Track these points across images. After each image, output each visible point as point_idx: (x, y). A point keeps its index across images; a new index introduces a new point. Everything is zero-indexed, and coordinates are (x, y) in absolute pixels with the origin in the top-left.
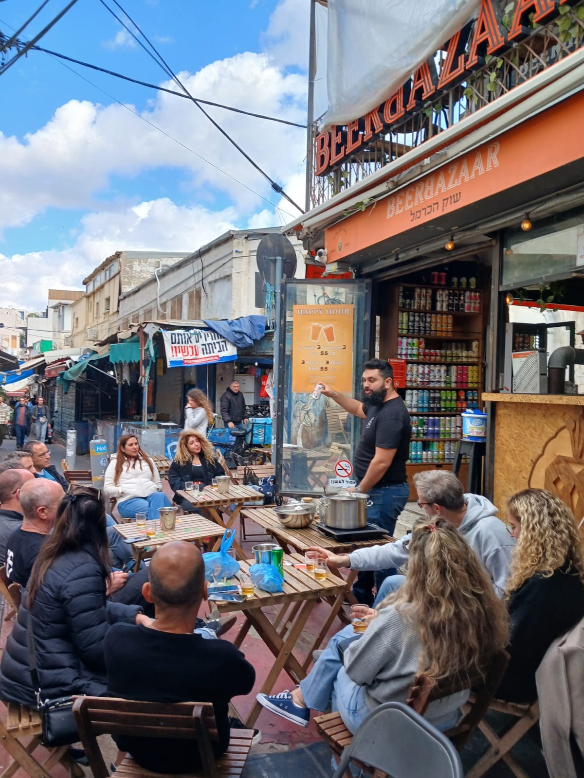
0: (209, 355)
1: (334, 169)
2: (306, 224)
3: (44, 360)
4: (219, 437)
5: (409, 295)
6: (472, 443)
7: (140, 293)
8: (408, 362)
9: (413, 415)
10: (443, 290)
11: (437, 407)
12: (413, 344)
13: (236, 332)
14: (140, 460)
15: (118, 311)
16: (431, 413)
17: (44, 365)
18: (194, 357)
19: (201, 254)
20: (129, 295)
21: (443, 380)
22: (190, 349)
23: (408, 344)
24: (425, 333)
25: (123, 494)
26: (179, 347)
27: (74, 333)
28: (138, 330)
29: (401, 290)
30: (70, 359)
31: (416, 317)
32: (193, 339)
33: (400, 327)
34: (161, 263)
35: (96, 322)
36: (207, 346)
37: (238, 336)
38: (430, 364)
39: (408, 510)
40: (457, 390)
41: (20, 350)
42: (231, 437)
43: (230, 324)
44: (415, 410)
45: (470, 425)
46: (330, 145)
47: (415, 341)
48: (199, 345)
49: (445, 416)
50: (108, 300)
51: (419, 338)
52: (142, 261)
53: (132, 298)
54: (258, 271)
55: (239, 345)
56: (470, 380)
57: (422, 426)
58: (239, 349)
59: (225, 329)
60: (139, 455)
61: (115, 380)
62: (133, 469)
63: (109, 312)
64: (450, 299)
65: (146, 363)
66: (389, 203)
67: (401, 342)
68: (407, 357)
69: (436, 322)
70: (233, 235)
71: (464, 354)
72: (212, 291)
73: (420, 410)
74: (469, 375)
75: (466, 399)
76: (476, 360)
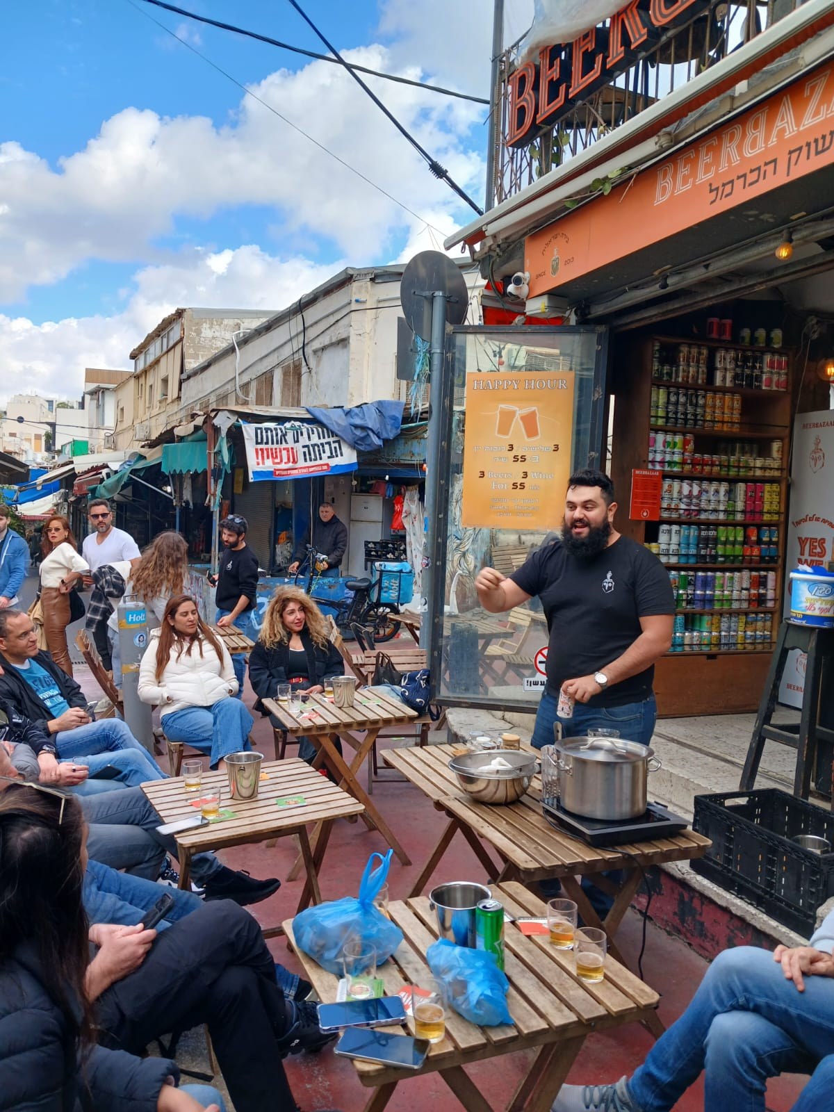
0: (313, 463)
1: (541, 133)
2: (491, 230)
3: (73, 469)
4: (328, 591)
5: (669, 357)
6: (813, 629)
7: (212, 369)
8: (665, 476)
9: (670, 568)
10: (727, 350)
11: (711, 556)
12: (675, 444)
13: (356, 427)
14: (200, 641)
15: (179, 398)
16: (700, 565)
17: (72, 476)
18: (290, 465)
19: (302, 307)
20: (195, 373)
21: (722, 508)
22: (284, 453)
23: (665, 443)
24: (695, 424)
25: (169, 701)
26: (267, 449)
27: (118, 430)
28: (205, 422)
29: (657, 348)
30: (107, 467)
31: (681, 396)
32: (290, 437)
33: (653, 414)
34: (242, 326)
35: (148, 414)
36: (311, 448)
37: (359, 433)
38: (701, 479)
39: (660, 736)
40: (745, 526)
41: (46, 454)
42: (347, 591)
43: (348, 413)
44: (673, 560)
45: (808, 595)
46: (536, 87)
47: (678, 438)
48: (298, 447)
49: (723, 570)
50: (165, 381)
51: (684, 434)
52: (215, 323)
53: (199, 377)
54: (403, 316)
55: (361, 448)
56: (766, 508)
57: (685, 589)
58: (360, 454)
59: (340, 422)
60: (199, 630)
61: (171, 501)
62: (188, 657)
63: (167, 399)
64: (737, 366)
65: (217, 473)
66: (660, 175)
67: (655, 440)
68: (663, 467)
69: (714, 406)
70: (352, 276)
71: (759, 463)
72: (318, 364)
73: (683, 560)
74: (766, 500)
75: (759, 542)
76: (777, 474)
